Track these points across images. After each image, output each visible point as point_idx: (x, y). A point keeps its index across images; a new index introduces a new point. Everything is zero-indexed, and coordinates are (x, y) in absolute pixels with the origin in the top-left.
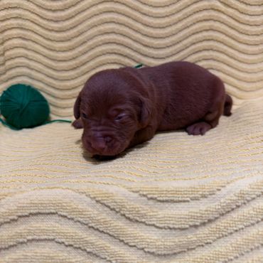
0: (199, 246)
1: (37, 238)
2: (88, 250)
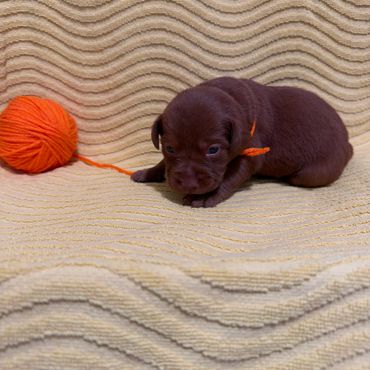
0: (276, 351)
1: (59, 333)
2: (128, 352)
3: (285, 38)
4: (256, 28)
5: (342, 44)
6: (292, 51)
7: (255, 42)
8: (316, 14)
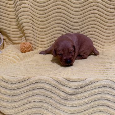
3: (91, 21)
4: (83, 19)
5: (106, 22)
6: (93, 24)
7: (83, 22)
8: (99, 15)
